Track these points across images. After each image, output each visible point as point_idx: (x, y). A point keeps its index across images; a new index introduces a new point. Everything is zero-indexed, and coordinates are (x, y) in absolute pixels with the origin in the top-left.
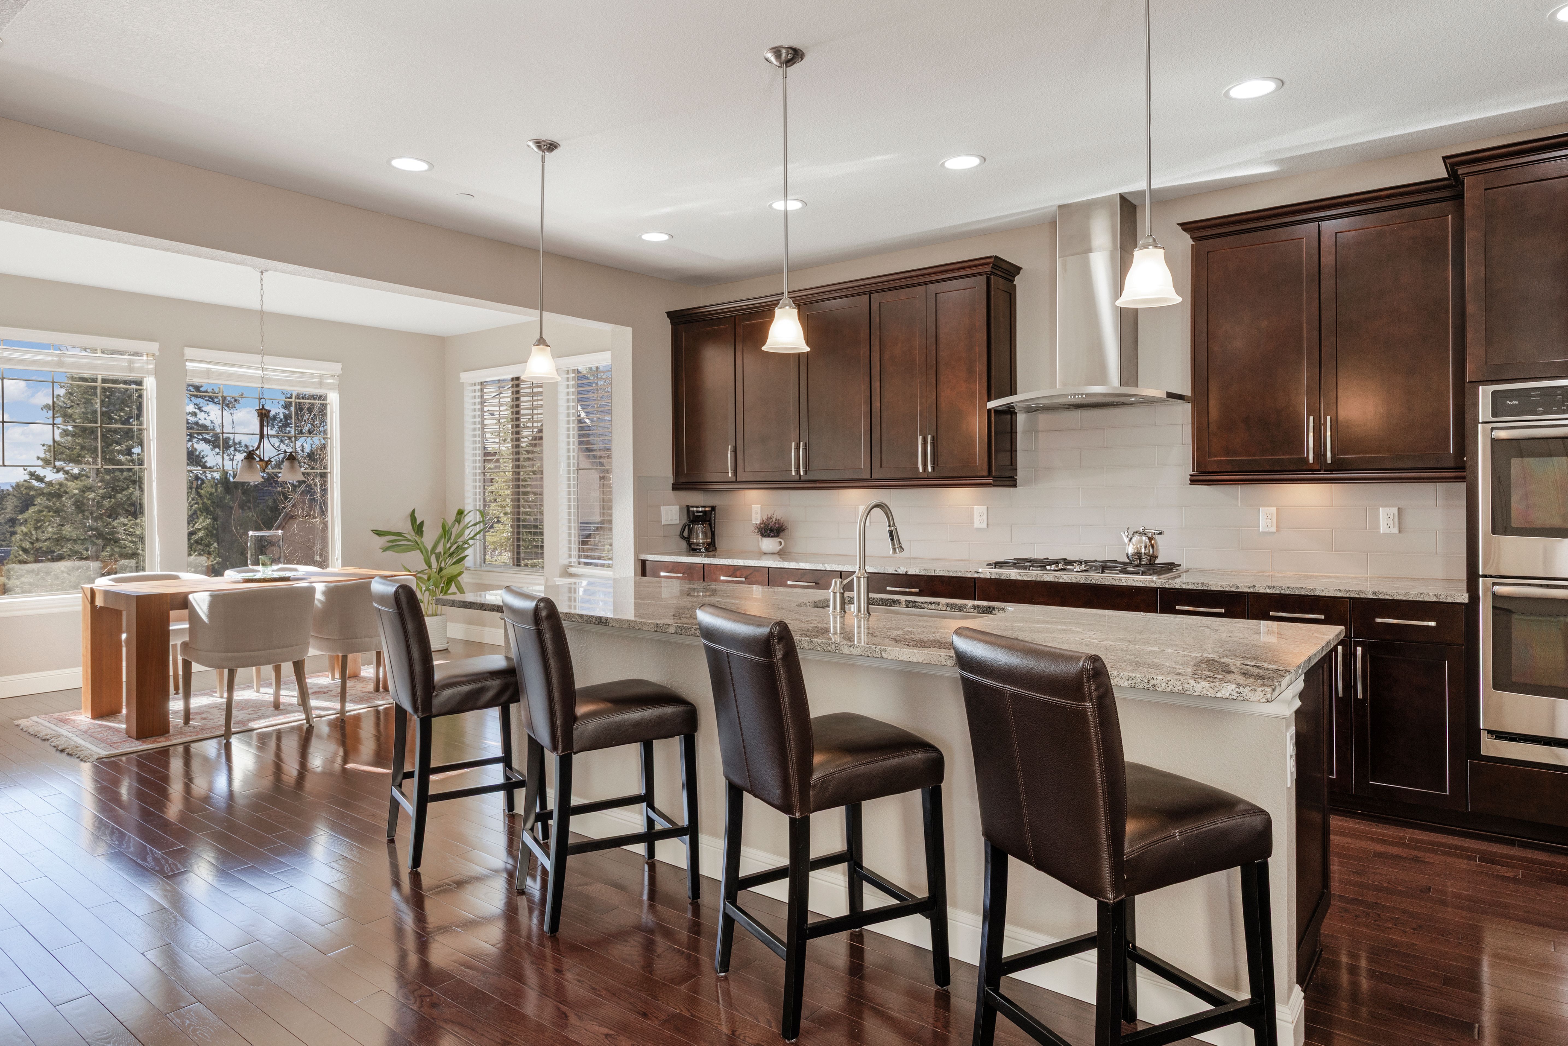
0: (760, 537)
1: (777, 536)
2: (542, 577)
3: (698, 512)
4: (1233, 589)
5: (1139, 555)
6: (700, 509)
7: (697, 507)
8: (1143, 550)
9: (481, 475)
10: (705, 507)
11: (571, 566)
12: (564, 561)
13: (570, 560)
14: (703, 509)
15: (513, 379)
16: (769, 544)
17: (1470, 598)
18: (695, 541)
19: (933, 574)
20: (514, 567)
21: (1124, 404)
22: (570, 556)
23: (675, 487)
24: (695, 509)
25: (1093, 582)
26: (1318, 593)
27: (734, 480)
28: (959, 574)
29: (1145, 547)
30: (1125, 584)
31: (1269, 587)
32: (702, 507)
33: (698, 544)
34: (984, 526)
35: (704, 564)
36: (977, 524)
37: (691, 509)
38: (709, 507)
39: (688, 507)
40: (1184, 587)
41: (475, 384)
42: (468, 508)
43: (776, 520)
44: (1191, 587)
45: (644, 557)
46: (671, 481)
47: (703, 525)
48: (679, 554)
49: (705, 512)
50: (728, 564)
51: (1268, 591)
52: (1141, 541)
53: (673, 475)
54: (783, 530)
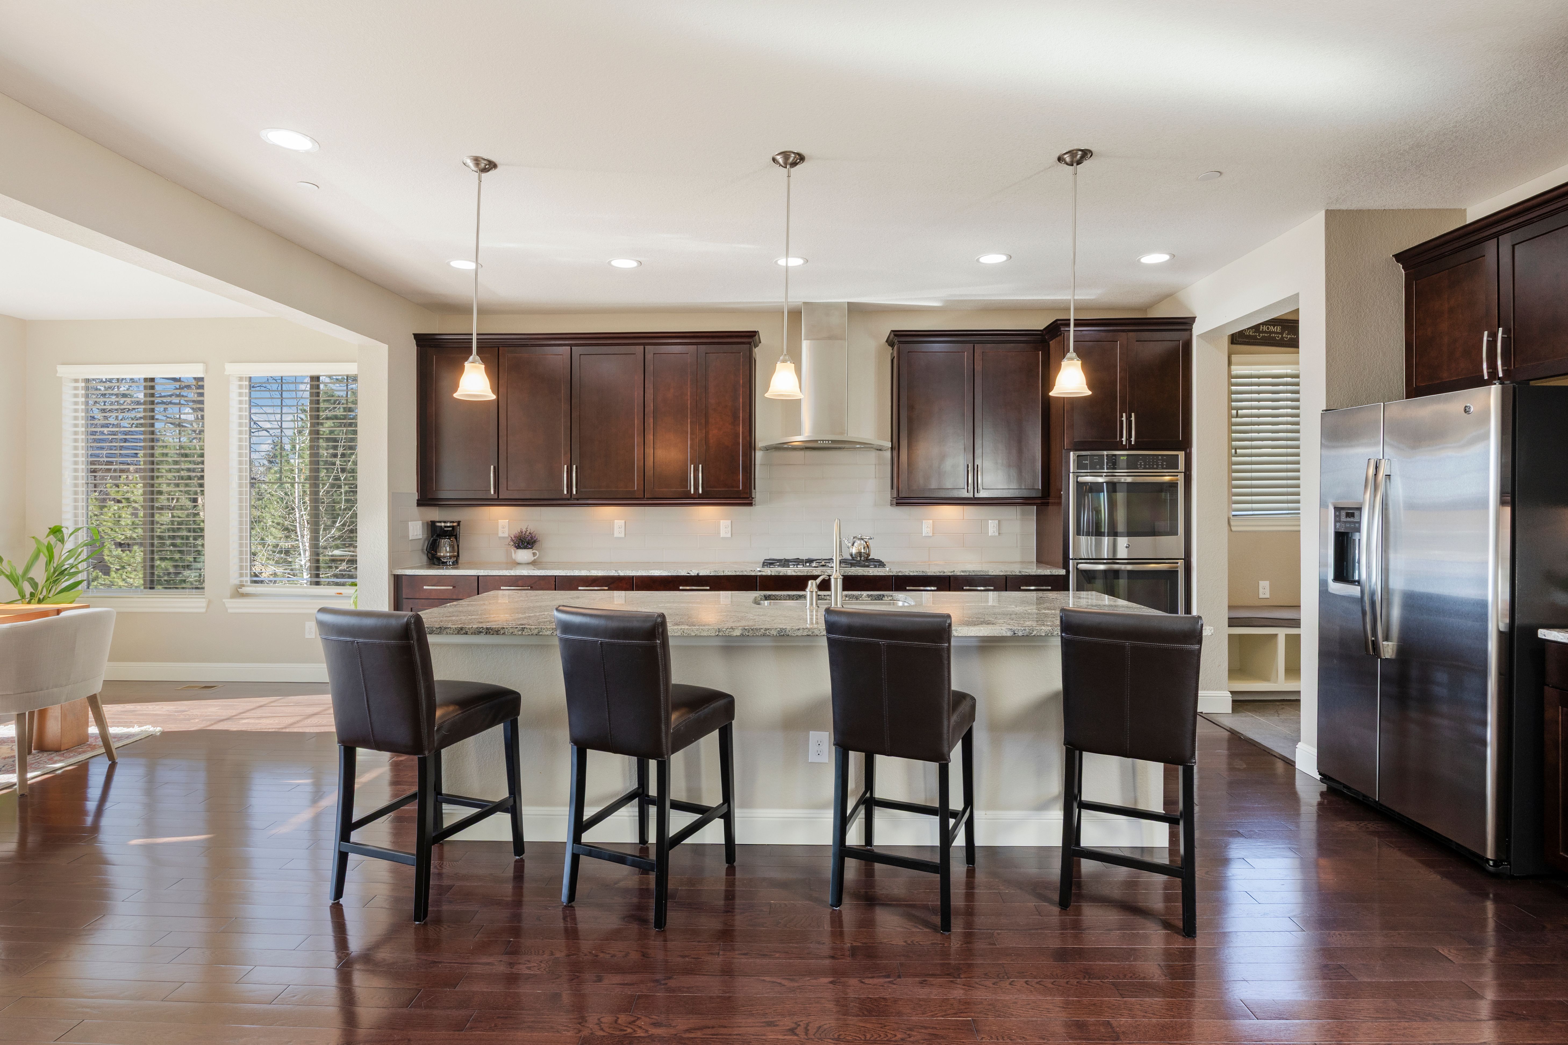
0: (513, 549)
1: (531, 548)
2: (204, 600)
3: (446, 527)
4: (941, 574)
5: (860, 554)
6: (448, 524)
7: (445, 522)
8: (863, 551)
9: (85, 486)
10: (453, 522)
11: (243, 586)
12: (234, 580)
13: (242, 579)
14: (451, 524)
15: (146, 380)
16: (524, 555)
17: (1066, 572)
18: (442, 554)
19: (722, 574)
20: (146, 590)
21: (840, 448)
22: (241, 575)
23: (420, 502)
24: (443, 524)
25: (850, 574)
26: (990, 573)
27: (496, 497)
28: (745, 573)
29: (864, 548)
30: (872, 574)
31: (963, 572)
32: (451, 522)
33: (444, 557)
34: (729, 535)
35: (478, 577)
36: (723, 534)
37: (438, 524)
38: (456, 522)
39: (433, 523)
40: (911, 574)
41: (76, 381)
42: (68, 526)
43: (530, 533)
44: (915, 574)
45: (399, 572)
46: (416, 497)
47: (449, 539)
48: (421, 567)
49: (453, 527)
50: (509, 574)
51: (962, 574)
52: (860, 544)
53: (418, 491)
54: (535, 542)
